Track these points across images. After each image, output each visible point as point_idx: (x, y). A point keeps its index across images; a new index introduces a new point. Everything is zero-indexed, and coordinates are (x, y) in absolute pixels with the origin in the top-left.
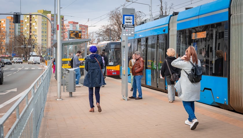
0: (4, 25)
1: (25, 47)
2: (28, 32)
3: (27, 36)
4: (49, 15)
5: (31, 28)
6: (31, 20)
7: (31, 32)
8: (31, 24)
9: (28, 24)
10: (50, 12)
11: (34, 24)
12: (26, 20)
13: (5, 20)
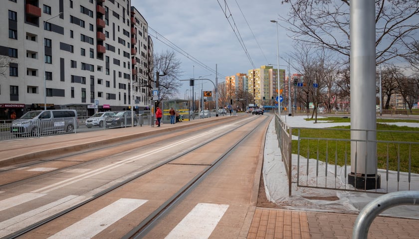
0: (234, 81)
1: (238, 100)
2: (252, 86)
3: (250, 91)
4: (271, 70)
5: (254, 83)
6: (254, 76)
7: (254, 86)
8: (254, 79)
9: (252, 79)
10: (272, 67)
11: (257, 79)
12: (250, 76)
13: (234, 76)
